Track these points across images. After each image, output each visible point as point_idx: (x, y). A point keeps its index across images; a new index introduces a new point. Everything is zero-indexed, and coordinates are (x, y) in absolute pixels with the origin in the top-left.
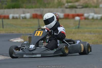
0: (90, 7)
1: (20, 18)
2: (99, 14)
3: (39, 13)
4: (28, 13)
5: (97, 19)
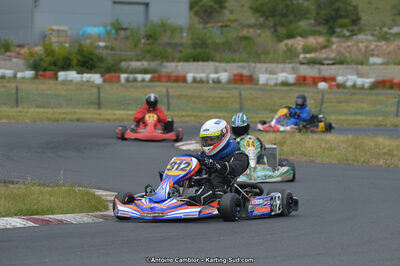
0: (348, 63)
1: (208, 82)
2: (367, 78)
3: (246, 72)
4: (225, 71)
5: (362, 88)
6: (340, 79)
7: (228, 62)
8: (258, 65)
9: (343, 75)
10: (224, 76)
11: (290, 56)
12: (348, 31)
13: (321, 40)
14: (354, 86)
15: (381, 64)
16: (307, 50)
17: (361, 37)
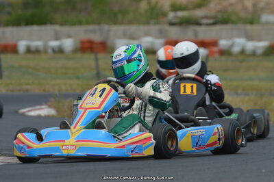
1: (46, 51)
3: (97, 38)
4: (69, 36)
5: (254, 54)
6: (223, 43)
7: (73, 24)
8: (114, 28)
9: (228, 38)
10: (68, 44)
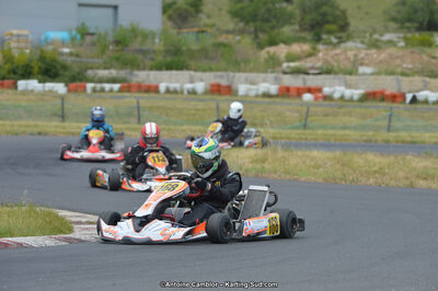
0: (336, 73)
1: (182, 92)
2: (356, 89)
3: (224, 82)
4: (201, 80)
5: (351, 100)
6: (326, 90)
7: (205, 71)
8: (237, 74)
9: (330, 86)
10: (200, 87)
11: (273, 64)
12: (336, 38)
13: (306, 47)
14: (342, 98)
15: (372, 74)
16: (290, 58)
17: (350, 44)
